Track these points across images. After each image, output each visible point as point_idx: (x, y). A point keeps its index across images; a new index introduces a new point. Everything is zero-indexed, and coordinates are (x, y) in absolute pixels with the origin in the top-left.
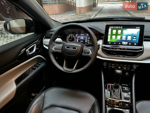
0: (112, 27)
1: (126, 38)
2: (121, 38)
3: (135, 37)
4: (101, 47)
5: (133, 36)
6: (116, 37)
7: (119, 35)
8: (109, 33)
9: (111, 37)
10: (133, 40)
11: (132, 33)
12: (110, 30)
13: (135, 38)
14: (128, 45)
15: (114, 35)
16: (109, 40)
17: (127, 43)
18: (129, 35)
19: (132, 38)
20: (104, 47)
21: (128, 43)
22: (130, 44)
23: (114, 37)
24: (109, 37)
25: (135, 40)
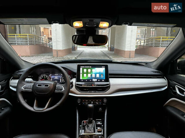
0: (83, 67)
1: (96, 76)
2: (91, 75)
3: (102, 74)
4: (74, 84)
5: (100, 74)
6: (87, 75)
7: (89, 73)
8: (81, 72)
9: (83, 76)
10: (101, 77)
11: (100, 71)
12: (81, 69)
13: (102, 75)
14: (97, 81)
15: (85, 73)
16: (81, 78)
17: (96, 80)
18: (98, 73)
19: (100, 76)
20: (77, 84)
21: (98, 80)
22: (99, 80)
23: (85, 75)
24: (81, 75)
25: (103, 77)
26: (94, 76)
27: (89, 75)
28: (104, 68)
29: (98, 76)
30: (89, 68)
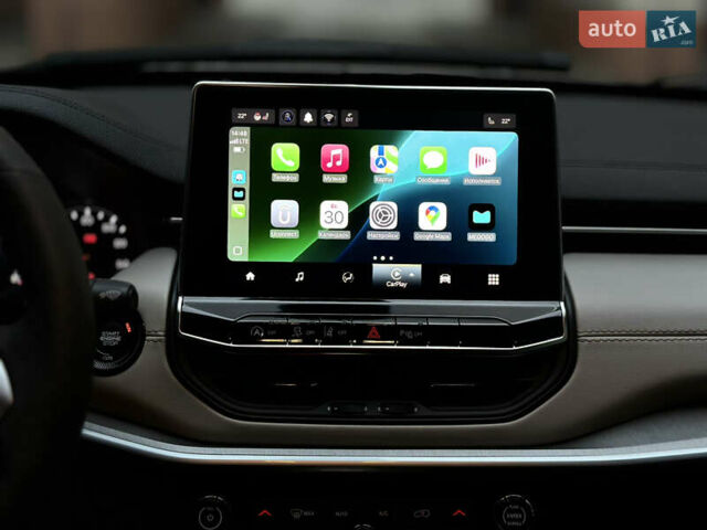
0: (257, 118)
1: (408, 221)
2: (358, 218)
3: (482, 209)
4: (155, 324)
5: (461, 201)
6: (309, 216)
7: (334, 192)
8: (239, 176)
9: (260, 221)
10: (472, 237)
11: (457, 173)
12: (239, 142)
13: (481, 218)
14: (424, 288)
15: (285, 191)
16: (238, 248)
17: (414, 270)
18: (433, 194)
19: (459, 222)
20: (192, 322)
21: (430, 274)
22: (445, 279)
23: (284, 212)
24: (238, 211)
25: (490, 237)
26: (383, 222)
27: (334, 216)
28: (511, 138)
29: (433, 221)
30: (336, 134)
